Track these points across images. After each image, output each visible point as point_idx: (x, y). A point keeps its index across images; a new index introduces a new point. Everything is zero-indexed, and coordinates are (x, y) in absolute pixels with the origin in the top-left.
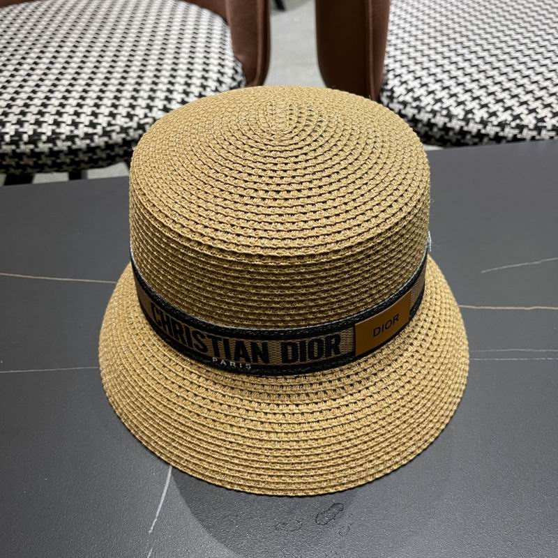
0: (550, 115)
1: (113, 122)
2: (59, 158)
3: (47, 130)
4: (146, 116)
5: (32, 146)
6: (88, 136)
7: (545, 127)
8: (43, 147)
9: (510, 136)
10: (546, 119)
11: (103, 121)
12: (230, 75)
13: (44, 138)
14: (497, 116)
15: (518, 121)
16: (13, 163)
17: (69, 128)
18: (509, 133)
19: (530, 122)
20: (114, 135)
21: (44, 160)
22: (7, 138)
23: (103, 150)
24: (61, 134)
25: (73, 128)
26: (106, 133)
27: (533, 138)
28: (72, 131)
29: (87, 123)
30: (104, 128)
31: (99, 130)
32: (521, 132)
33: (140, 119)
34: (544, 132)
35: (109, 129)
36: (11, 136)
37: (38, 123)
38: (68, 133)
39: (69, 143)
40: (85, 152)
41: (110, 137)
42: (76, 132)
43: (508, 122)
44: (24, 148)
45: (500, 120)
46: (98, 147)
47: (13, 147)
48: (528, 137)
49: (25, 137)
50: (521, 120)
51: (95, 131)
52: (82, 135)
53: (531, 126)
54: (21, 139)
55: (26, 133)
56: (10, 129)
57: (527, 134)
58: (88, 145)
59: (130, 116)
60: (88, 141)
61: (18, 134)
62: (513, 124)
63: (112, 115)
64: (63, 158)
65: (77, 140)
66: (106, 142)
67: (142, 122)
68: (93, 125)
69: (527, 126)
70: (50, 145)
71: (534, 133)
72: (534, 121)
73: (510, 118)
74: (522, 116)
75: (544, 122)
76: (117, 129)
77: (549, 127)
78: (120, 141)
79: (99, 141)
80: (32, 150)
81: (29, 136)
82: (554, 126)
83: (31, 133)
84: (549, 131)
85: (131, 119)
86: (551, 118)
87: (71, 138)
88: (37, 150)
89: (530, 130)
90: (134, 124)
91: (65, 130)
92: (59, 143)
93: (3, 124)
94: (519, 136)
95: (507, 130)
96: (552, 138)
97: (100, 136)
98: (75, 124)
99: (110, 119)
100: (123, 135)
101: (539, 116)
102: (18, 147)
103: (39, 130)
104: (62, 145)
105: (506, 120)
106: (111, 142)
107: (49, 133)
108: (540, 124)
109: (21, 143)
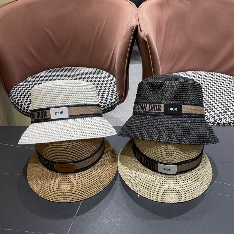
12: (114, 98)
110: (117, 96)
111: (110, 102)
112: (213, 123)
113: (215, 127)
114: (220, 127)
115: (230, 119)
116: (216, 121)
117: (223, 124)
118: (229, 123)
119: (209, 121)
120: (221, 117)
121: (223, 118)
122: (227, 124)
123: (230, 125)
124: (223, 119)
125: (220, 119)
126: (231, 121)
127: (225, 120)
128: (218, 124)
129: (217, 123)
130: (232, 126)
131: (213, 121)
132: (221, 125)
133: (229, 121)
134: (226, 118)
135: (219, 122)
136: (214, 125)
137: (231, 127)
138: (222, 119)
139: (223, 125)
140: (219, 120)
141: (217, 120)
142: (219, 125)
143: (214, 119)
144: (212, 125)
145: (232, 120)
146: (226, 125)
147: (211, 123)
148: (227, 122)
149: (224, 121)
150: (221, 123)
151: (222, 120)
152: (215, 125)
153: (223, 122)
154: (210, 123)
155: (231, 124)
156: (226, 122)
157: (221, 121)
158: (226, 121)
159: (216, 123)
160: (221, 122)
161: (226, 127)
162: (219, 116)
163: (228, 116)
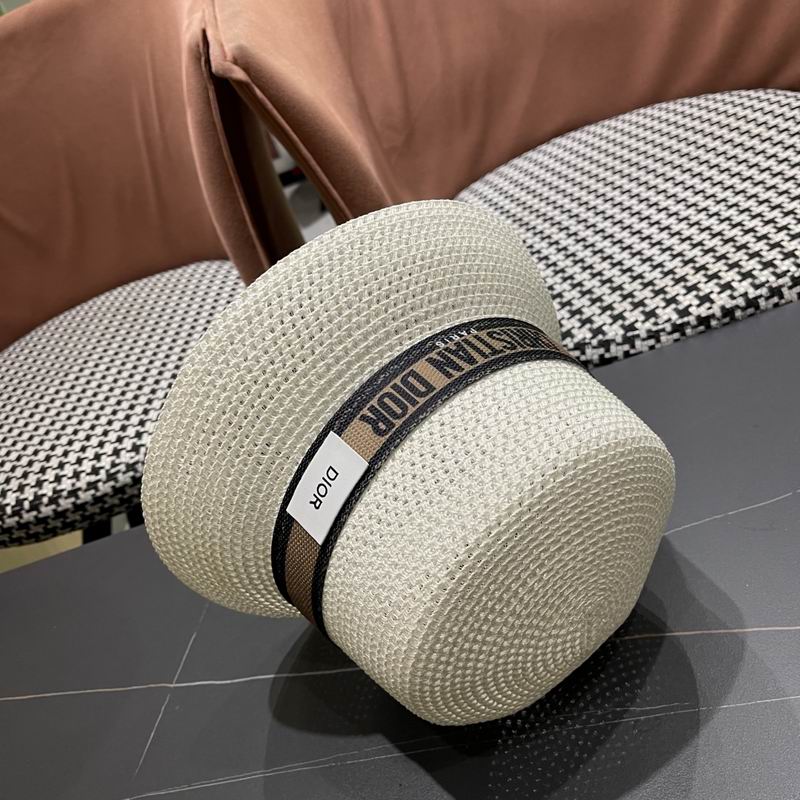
0: (642, 318)
1: (117, 461)
2: (67, 518)
3: (47, 490)
5: (34, 513)
6: (92, 485)
7: (638, 336)
8: (46, 511)
9: (596, 358)
10: (637, 325)
11: (106, 462)
13: (45, 500)
14: (572, 336)
15: (600, 337)
16: (23, 535)
17: (70, 482)
18: (593, 355)
19: (617, 334)
20: (120, 476)
21: (52, 524)
22: (9, 510)
23: (112, 496)
24: (62, 490)
25: (74, 480)
26: (111, 477)
27: (627, 354)
28: (73, 485)
29: (89, 470)
30: (107, 471)
31: (103, 475)
32: (608, 350)
34: (638, 343)
35: (113, 471)
36: (13, 507)
37: (39, 484)
38: (70, 488)
39: (73, 499)
40: (92, 504)
41: (116, 480)
42: (78, 485)
43: (587, 341)
44: (28, 517)
45: (576, 340)
46: (106, 495)
47: (16, 518)
48: (620, 354)
49: (26, 505)
50: (604, 333)
51: (98, 477)
52: (84, 487)
53: (619, 339)
54: (22, 509)
55: (26, 499)
56: (11, 499)
57: (615, 350)
58: (93, 495)
59: (136, 448)
60: (92, 492)
61: (19, 502)
62: (595, 342)
63: (116, 452)
64: (71, 517)
65: (80, 493)
66: (113, 487)
68: (95, 471)
69: (613, 340)
70: (53, 507)
71: (626, 347)
72: (622, 332)
73: (589, 335)
74: (605, 328)
75: (635, 329)
76: (122, 468)
77: (643, 334)
78: (128, 480)
79: (105, 488)
80: (36, 517)
81: (30, 502)
82: (649, 331)
83: (31, 498)
85: (138, 453)
86: (644, 321)
87: (73, 493)
88: (41, 516)
89: (618, 344)
91: (66, 485)
92: (61, 501)
93: (4, 494)
94: (607, 356)
95: (589, 351)
96: (652, 348)
97: (105, 483)
98: (76, 475)
99: (114, 458)
100: (131, 474)
101: (627, 323)
102: (21, 517)
103: (40, 493)
104: (65, 503)
105: (584, 339)
106: (118, 485)
107: (50, 494)
108: (630, 334)
109: (23, 512)
112: (678, 328)
113: (691, 341)
114: (715, 334)
115: (750, 280)
116: (684, 312)
117: (724, 315)
118: (752, 303)
119: (656, 324)
120: (705, 289)
121: (717, 289)
122: (744, 309)
123: (757, 307)
124: (719, 293)
125: (706, 299)
126: (757, 287)
127: (728, 292)
128: (700, 324)
129: (692, 319)
130: (766, 310)
131: (674, 317)
132: (714, 323)
133: (746, 294)
134: (728, 286)
135: (703, 311)
136: (683, 334)
137: (764, 318)
138: (712, 296)
139: (727, 320)
140: (698, 306)
141: (690, 305)
142: (708, 327)
143: (676, 310)
144: (676, 335)
145: (757, 282)
146: (738, 313)
147: (668, 327)
148: (741, 302)
149: (722, 300)
151: (712, 302)
152: (689, 331)
153: (723, 308)
154: (663, 330)
155: (762, 303)
156: (734, 302)
157: (707, 305)
158: (732, 297)
159: (688, 323)
160: (711, 312)
161: (740, 326)
162: (694, 287)
163: (739, 273)
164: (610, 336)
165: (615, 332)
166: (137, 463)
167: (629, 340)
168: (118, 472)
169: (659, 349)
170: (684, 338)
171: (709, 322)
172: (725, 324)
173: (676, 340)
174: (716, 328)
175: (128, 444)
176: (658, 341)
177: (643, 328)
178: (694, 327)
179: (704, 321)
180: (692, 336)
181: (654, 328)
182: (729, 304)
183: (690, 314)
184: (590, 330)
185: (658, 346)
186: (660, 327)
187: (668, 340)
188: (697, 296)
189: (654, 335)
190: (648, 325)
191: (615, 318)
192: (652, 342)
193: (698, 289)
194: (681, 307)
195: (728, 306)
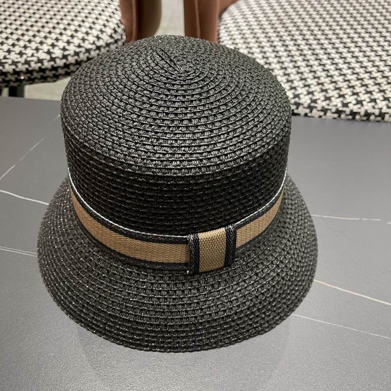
1: (8, 57)
4: (33, 55)
7: (316, 107)
10: (319, 102)
12: (109, 34)
15: (297, 99)
19: (306, 102)
20: (7, 66)
27: (306, 115)
32: (297, 108)
33: (28, 57)
34: (314, 111)
35: (4, 61)
41: (4, 67)
48: (303, 114)
50: (299, 98)
53: (306, 105)
57: (301, 110)
59: (21, 54)
62: (293, 101)
63: (9, 51)
67: (29, 59)
69: (302, 104)
71: (307, 111)
72: (309, 101)
73: (292, 96)
74: (301, 96)
75: (316, 103)
76: (10, 62)
77: (319, 108)
78: (11, 70)
82: (323, 107)
84: (318, 111)
85: (21, 56)
86: (323, 101)
89: (304, 107)
90: (22, 60)
94: (296, 111)
96: (320, 117)
99: (6, 54)
100: (14, 67)
101: (314, 98)
106: (4, 70)
108: (313, 104)
110: (116, 32)
111: (94, 43)
112: (339, 112)
114: (355, 123)
115: (387, 102)
116: (345, 105)
117: (365, 115)
118: (382, 115)
119: (328, 105)
120: (362, 97)
121: (368, 100)
122: (376, 116)
123: (383, 119)
124: (368, 102)
125: (360, 102)
126: (388, 107)
127: (373, 104)
128: (350, 115)
129: (348, 110)
130: (386, 122)
131: (340, 105)
132: (358, 117)
133: (381, 109)
134: (374, 101)
135: (355, 109)
136: (339, 116)
137: (383, 126)
138: (364, 103)
139: (365, 118)
140: (354, 104)
141: (350, 103)
142: (354, 118)
143: (342, 102)
144: (336, 115)
146: (372, 117)
147: (334, 110)
148: (377, 112)
149: (368, 107)
150: (359, 113)
151: (362, 105)
152: (343, 116)
153: (366, 111)
154: (330, 110)
155: (387, 117)
156: (373, 111)
157: (359, 106)
158: (374, 107)
159: (345, 112)
160: (359, 111)
161: (370, 124)
162: (357, 94)
163: (383, 96)
164: (302, 101)
165: (305, 100)
166: (19, 62)
167: (311, 108)
168: (6, 63)
169: (323, 119)
170: (339, 119)
171: (355, 115)
172: (363, 121)
173: (334, 118)
174: (357, 121)
175: (17, 49)
176: (325, 114)
177: (321, 104)
178: (347, 115)
179: (353, 114)
180: (342, 119)
181: (326, 107)
182: (370, 110)
183: (348, 107)
184: (294, 94)
185: (324, 117)
186: (330, 107)
187: (330, 116)
188: (356, 99)
189: (325, 110)
190: (324, 104)
191: (309, 93)
192: (322, 113)
193: (358, 96)
194: (345, 102)
195: (369, 111)
